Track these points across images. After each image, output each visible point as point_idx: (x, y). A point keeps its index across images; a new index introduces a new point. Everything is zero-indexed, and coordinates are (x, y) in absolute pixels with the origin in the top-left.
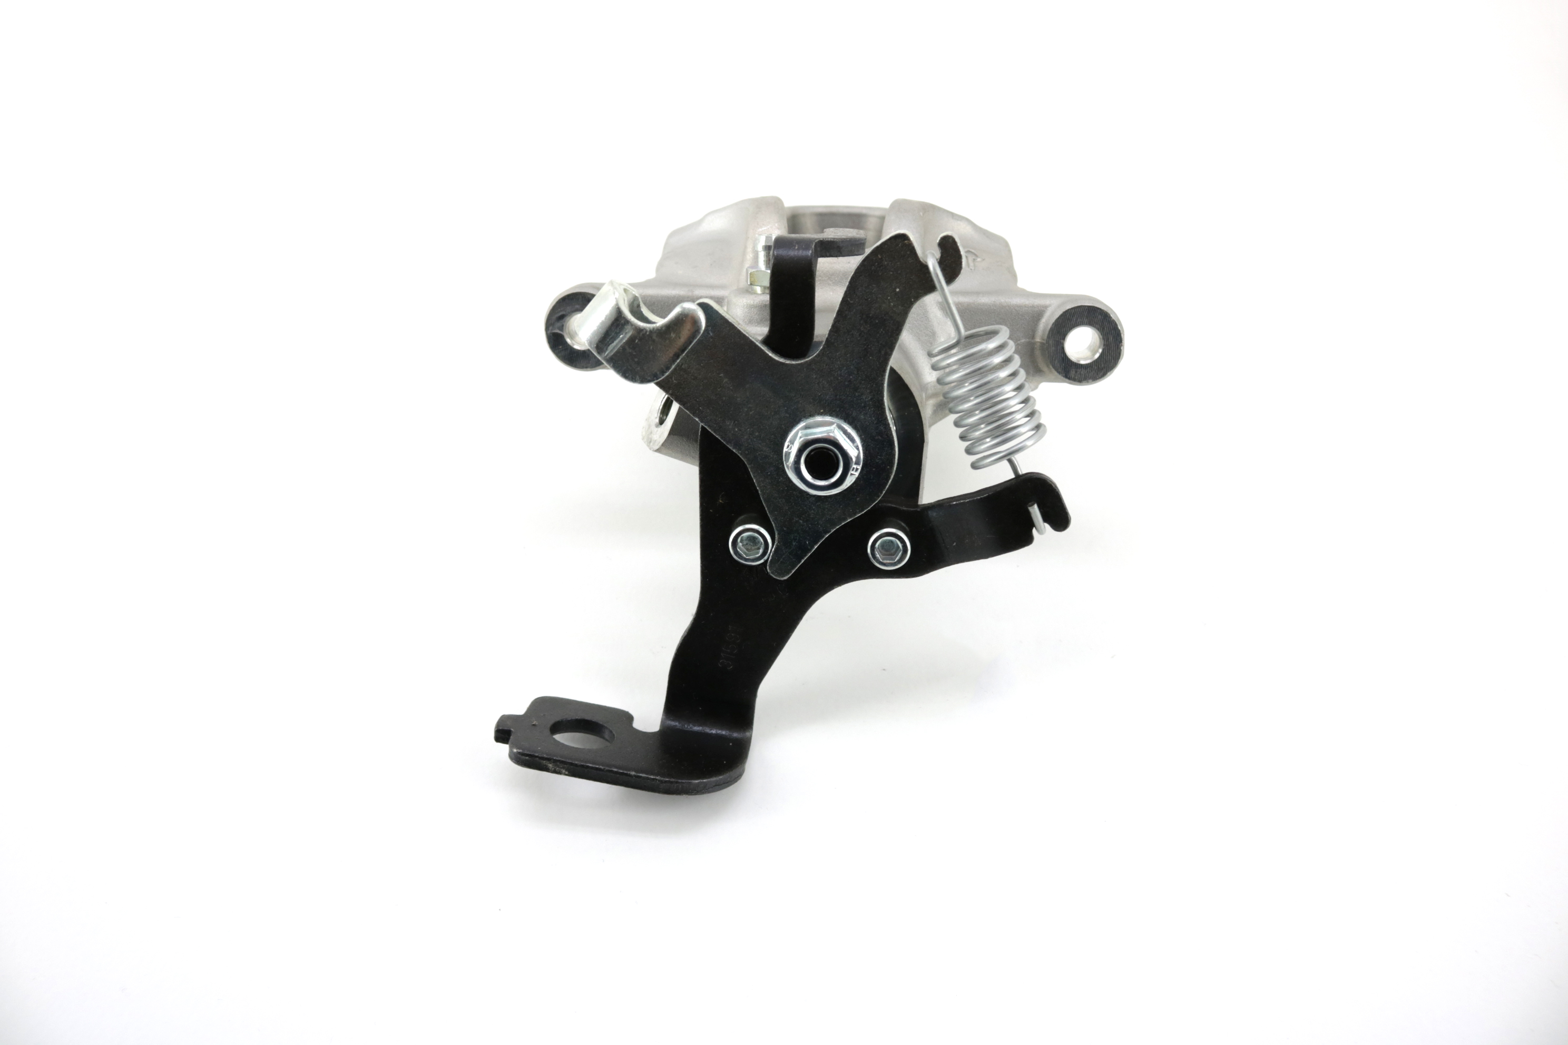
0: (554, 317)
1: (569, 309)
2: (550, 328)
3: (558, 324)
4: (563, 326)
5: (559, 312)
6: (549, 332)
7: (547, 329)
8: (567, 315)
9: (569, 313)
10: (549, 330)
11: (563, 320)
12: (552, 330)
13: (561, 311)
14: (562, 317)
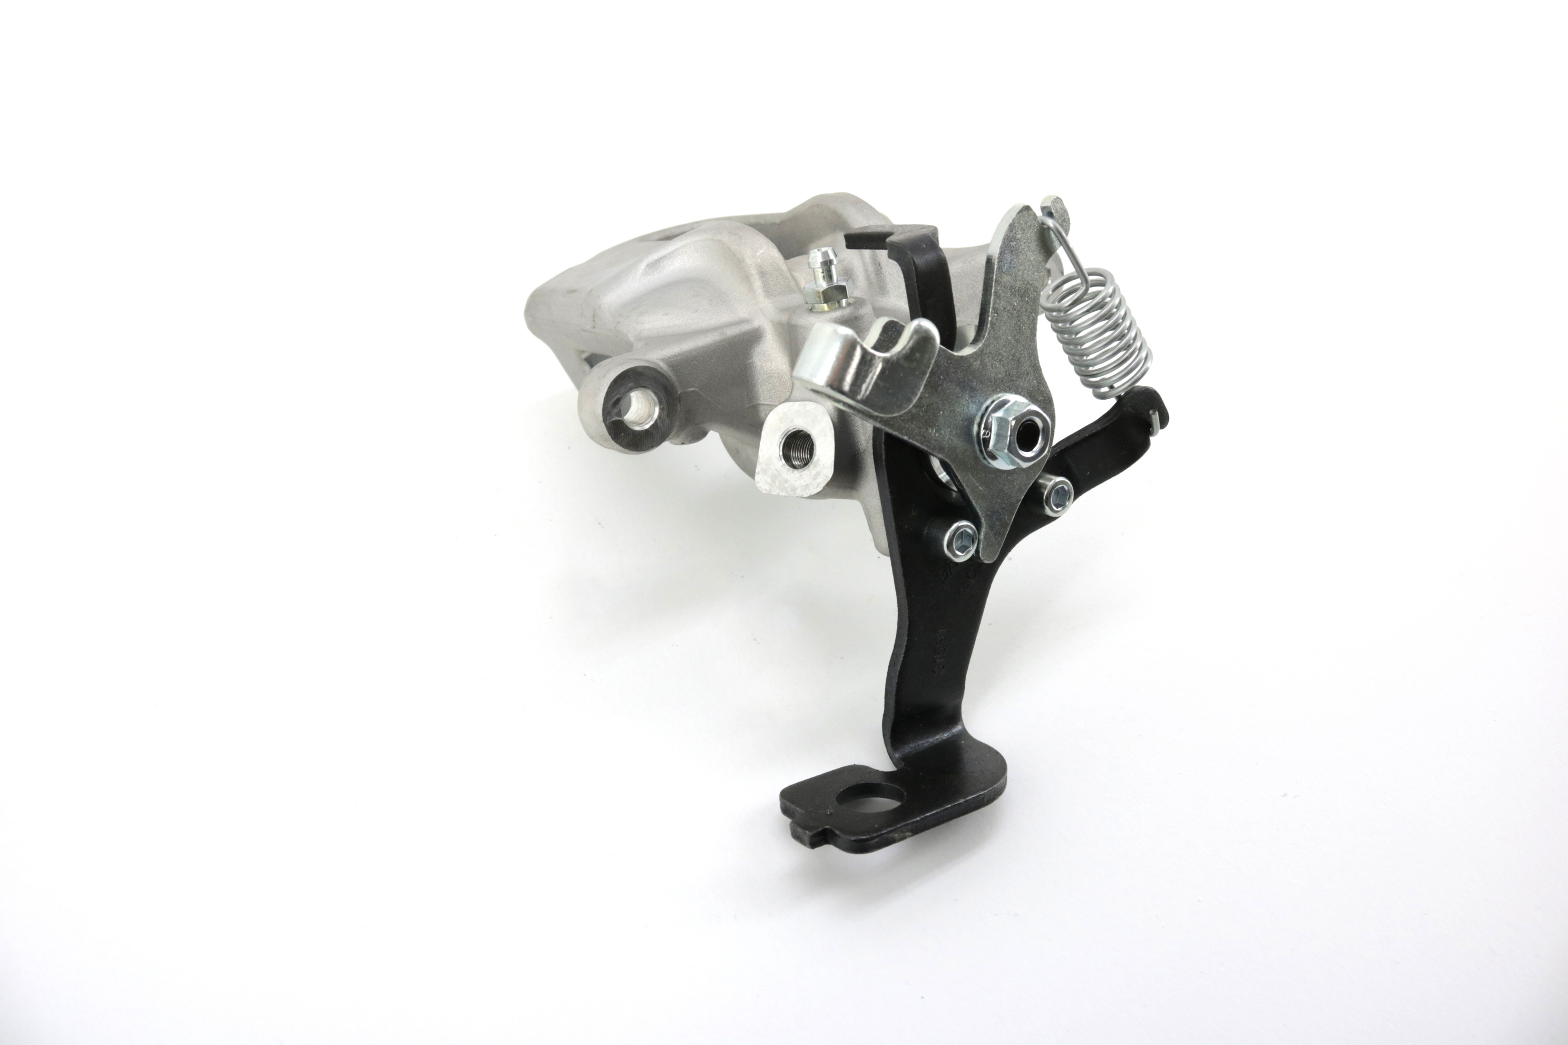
0: (610, 405)
1: (622, 390)
2: (608, 418)
3: (616, 411)
4: (620, 410)
5: (614, 396)
6: (607, 423)
7: (605, 420)
8: (622, 397)
9: (624, 394)
10: (607, 420)
11: (620, 404)
12: (610, 419)
13: (616, 395)
14: (618, 401)
